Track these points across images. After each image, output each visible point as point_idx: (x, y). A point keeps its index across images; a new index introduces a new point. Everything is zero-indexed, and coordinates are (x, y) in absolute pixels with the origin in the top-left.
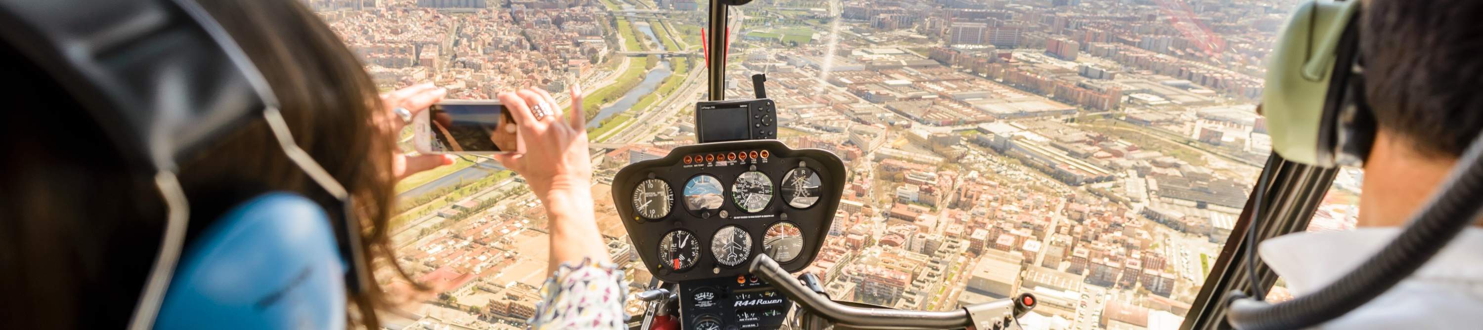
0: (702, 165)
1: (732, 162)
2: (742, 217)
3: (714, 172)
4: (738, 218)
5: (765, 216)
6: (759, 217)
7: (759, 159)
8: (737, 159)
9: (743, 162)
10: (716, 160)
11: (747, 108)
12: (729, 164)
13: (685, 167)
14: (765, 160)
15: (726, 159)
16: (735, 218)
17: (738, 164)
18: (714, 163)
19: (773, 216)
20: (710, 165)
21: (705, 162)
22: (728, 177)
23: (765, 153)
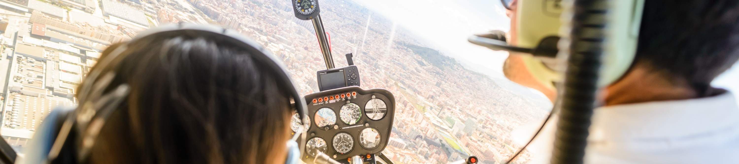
0: (323, 103)
1: (338, 100)
2: (347, 128)
3: (329, 106)
4: (345, 128)
5: (359, 126)
6: (355, 126)
7: (352, 97)
8: (340, 98)
9: (344, 99)
10: (329, 100)
11: (343, 71)
12: (336, 101)
13: (314, 105)
14: (355, 97)
15: (335, 99)
16: (343, 128)
17: (341, 101)
18: (328, 101)
19: (362, 125)
20: (327, 102)
21: (324, 101)
22: (336, 108)
23: (354, 93)
